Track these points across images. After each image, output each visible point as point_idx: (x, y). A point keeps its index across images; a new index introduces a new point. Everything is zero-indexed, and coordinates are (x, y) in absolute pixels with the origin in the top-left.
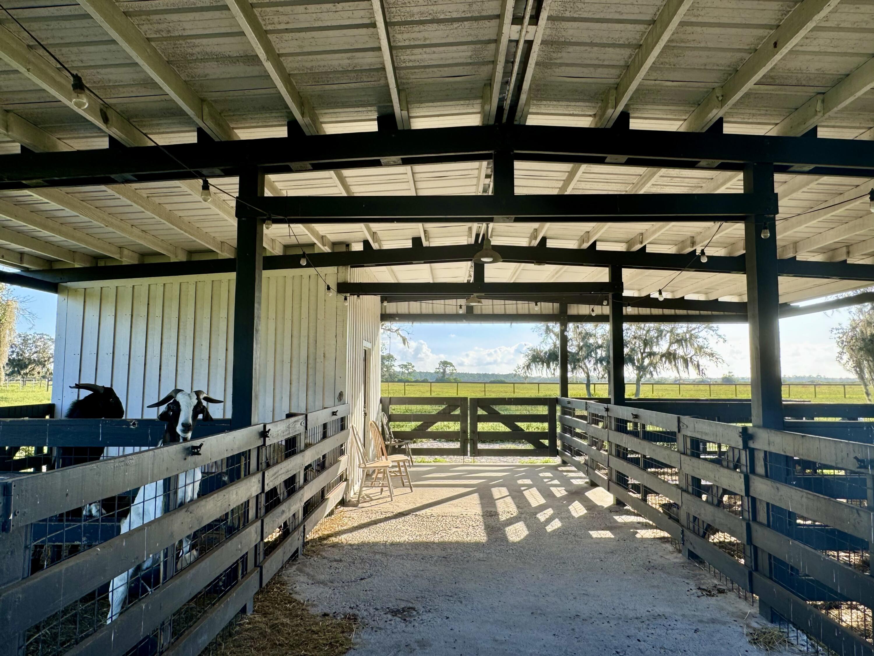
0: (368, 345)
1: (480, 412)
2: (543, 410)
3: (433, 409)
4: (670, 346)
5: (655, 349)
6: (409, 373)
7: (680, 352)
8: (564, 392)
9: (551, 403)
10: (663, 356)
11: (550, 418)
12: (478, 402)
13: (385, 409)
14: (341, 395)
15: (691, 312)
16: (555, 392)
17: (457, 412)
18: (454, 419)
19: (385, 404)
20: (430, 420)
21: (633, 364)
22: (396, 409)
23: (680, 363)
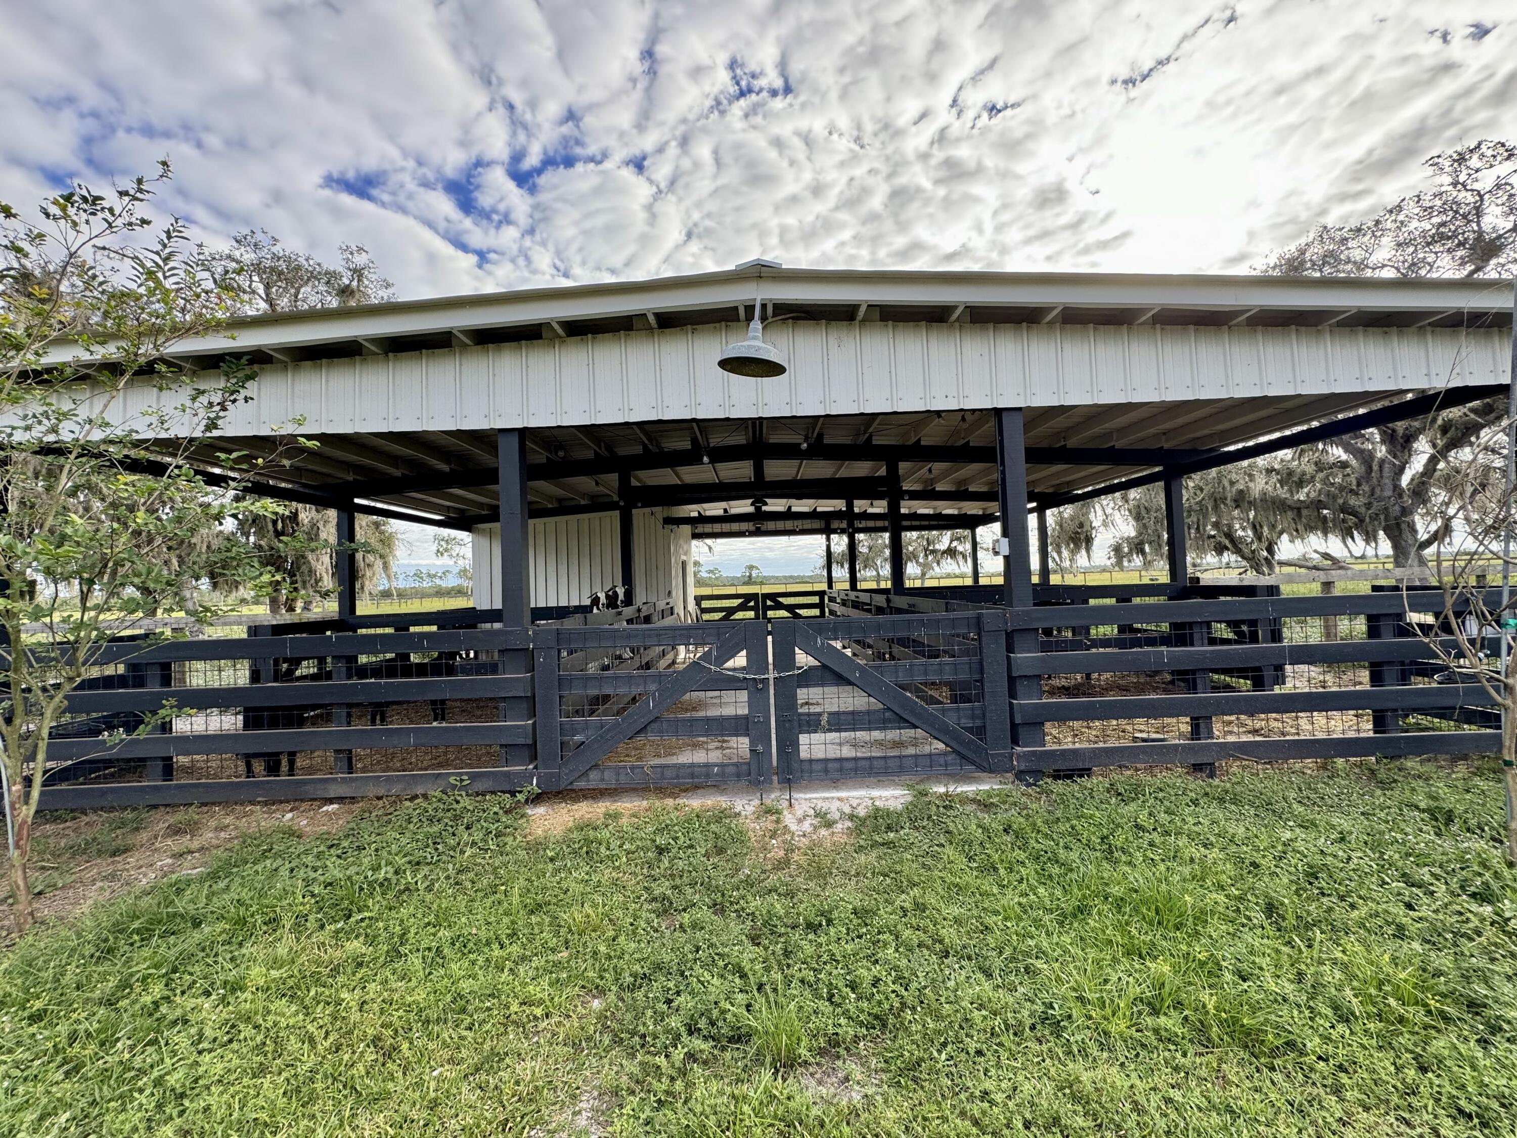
0: (684, 558)
1: (769, 603)
2: (816, 600)
3: (736, 602)
4: (951, 543)
5: (937, 547)
6: (717, 578)
7: (960, 548)
8: (830, 586)
9: (821, 594)
10: (944, 552)
11: (820, 606)
12: (766, 596)
13: (698, 604)
14: (670, 593)
15: (932, 523)
16: (824, 587)
17: (752, 604)
18: (751, 609)
19: (699, 599)
20: (731, 611)
21: (917, 562)
22: (705, 604)
23: (960, 558)
